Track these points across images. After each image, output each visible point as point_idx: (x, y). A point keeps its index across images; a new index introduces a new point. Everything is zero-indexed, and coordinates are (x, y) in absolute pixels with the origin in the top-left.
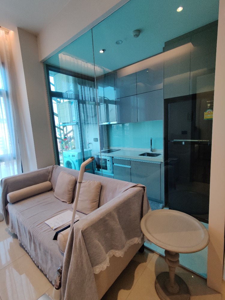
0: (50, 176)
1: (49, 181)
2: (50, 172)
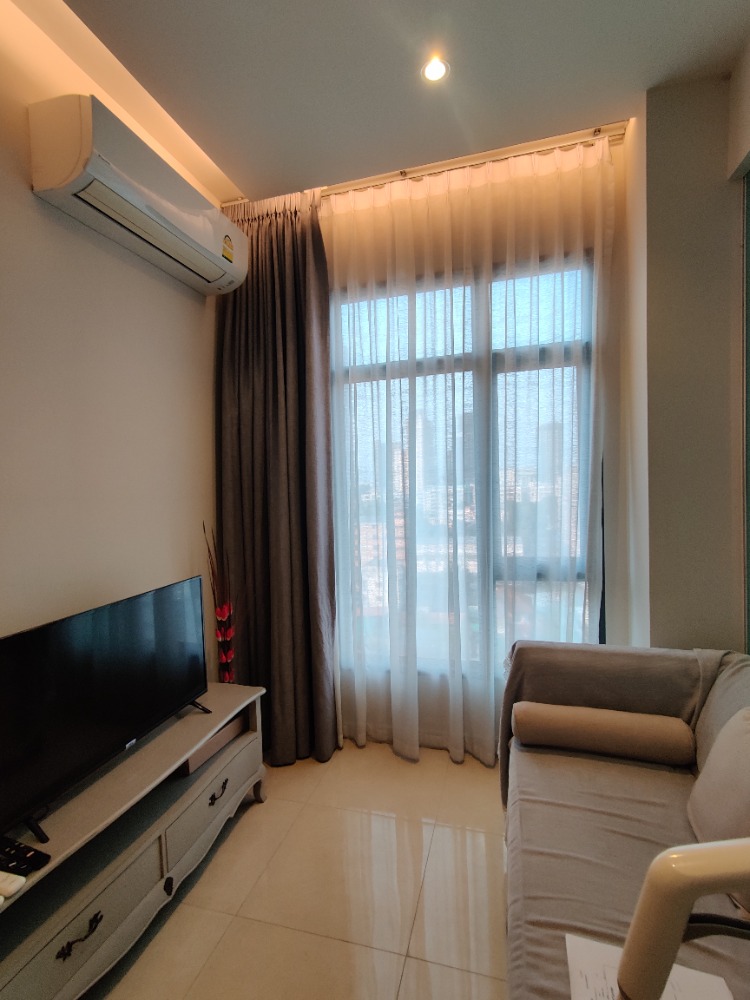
0: (696, 699)
1: (688, 722)
2: (697, 679)
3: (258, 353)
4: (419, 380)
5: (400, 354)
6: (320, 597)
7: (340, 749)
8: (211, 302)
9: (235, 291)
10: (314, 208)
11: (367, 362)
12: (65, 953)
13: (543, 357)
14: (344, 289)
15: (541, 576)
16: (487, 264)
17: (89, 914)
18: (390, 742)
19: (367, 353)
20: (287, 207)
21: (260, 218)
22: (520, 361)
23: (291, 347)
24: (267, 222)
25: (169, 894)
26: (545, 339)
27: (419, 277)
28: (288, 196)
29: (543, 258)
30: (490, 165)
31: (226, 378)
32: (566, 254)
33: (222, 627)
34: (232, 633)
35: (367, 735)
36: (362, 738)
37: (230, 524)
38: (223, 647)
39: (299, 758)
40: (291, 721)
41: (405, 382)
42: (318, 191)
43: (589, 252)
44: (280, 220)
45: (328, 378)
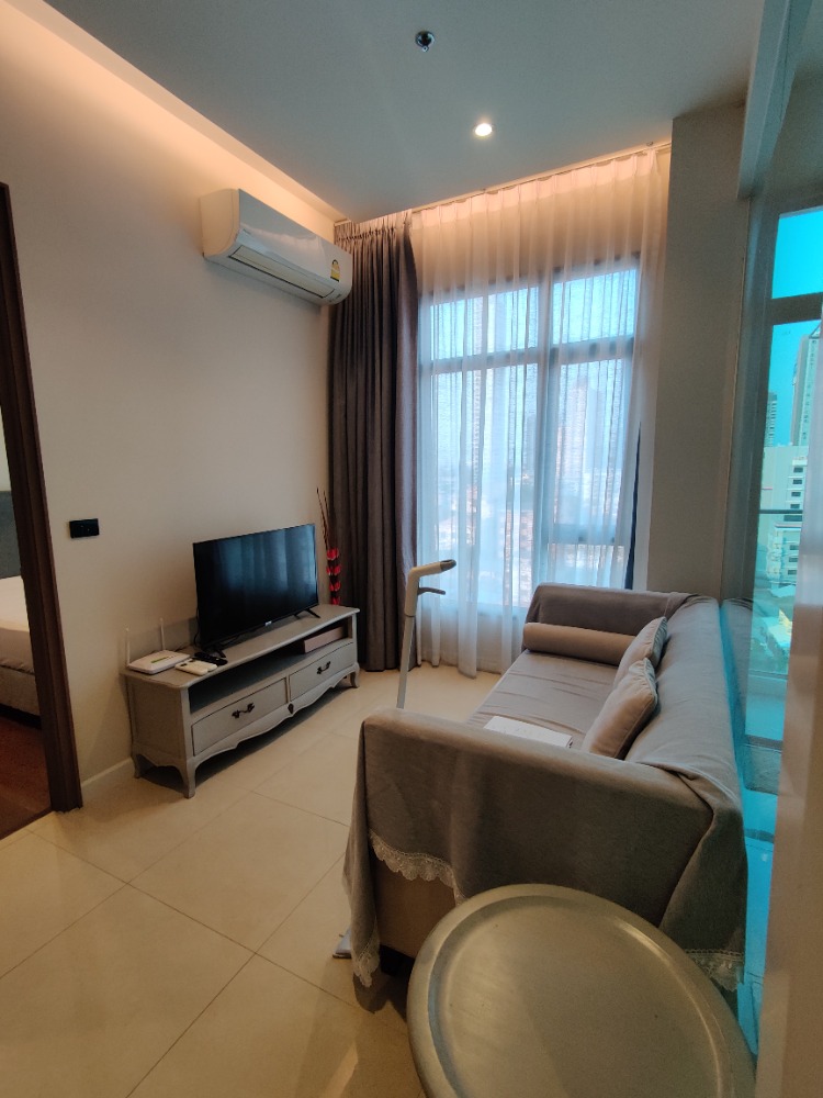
3: (361, 351)
4: (490, 372)
5: (474, 349)
6: (403, 549)
7: (419, 666)
8: (325, 311)
9: (344, 301)
10: (407, 225)
11: (448, 356)
12: (236, 715)
13: (593, 351)
14: (432, 293)
15: (581, 540)
16: (548, 268)
17: (247, 702)
18: (457, 666)
19: (448, 349)
20: (386, 225)
21: (363, 236)
22: (574, 354)
23: (386, 347)
24: (368, 241)
25: (291, 712)
26: (595, 335)
27: (492, 282)
28: (386, 217)
29: (598, 262)
30: (555, 178)
31: (336, 373)
32: (618, 258)
33: (331, 565)
34: (338, 571)
35: (440, 659)
36: (436, 660)
37: (338, 491)
38: (333, 580)
39: (386, 668)
40: (381, 640)
41: (477, 373)
42: (410, 211)
43: (637, 254)
44: (380, 237)
45: (416, 371)
